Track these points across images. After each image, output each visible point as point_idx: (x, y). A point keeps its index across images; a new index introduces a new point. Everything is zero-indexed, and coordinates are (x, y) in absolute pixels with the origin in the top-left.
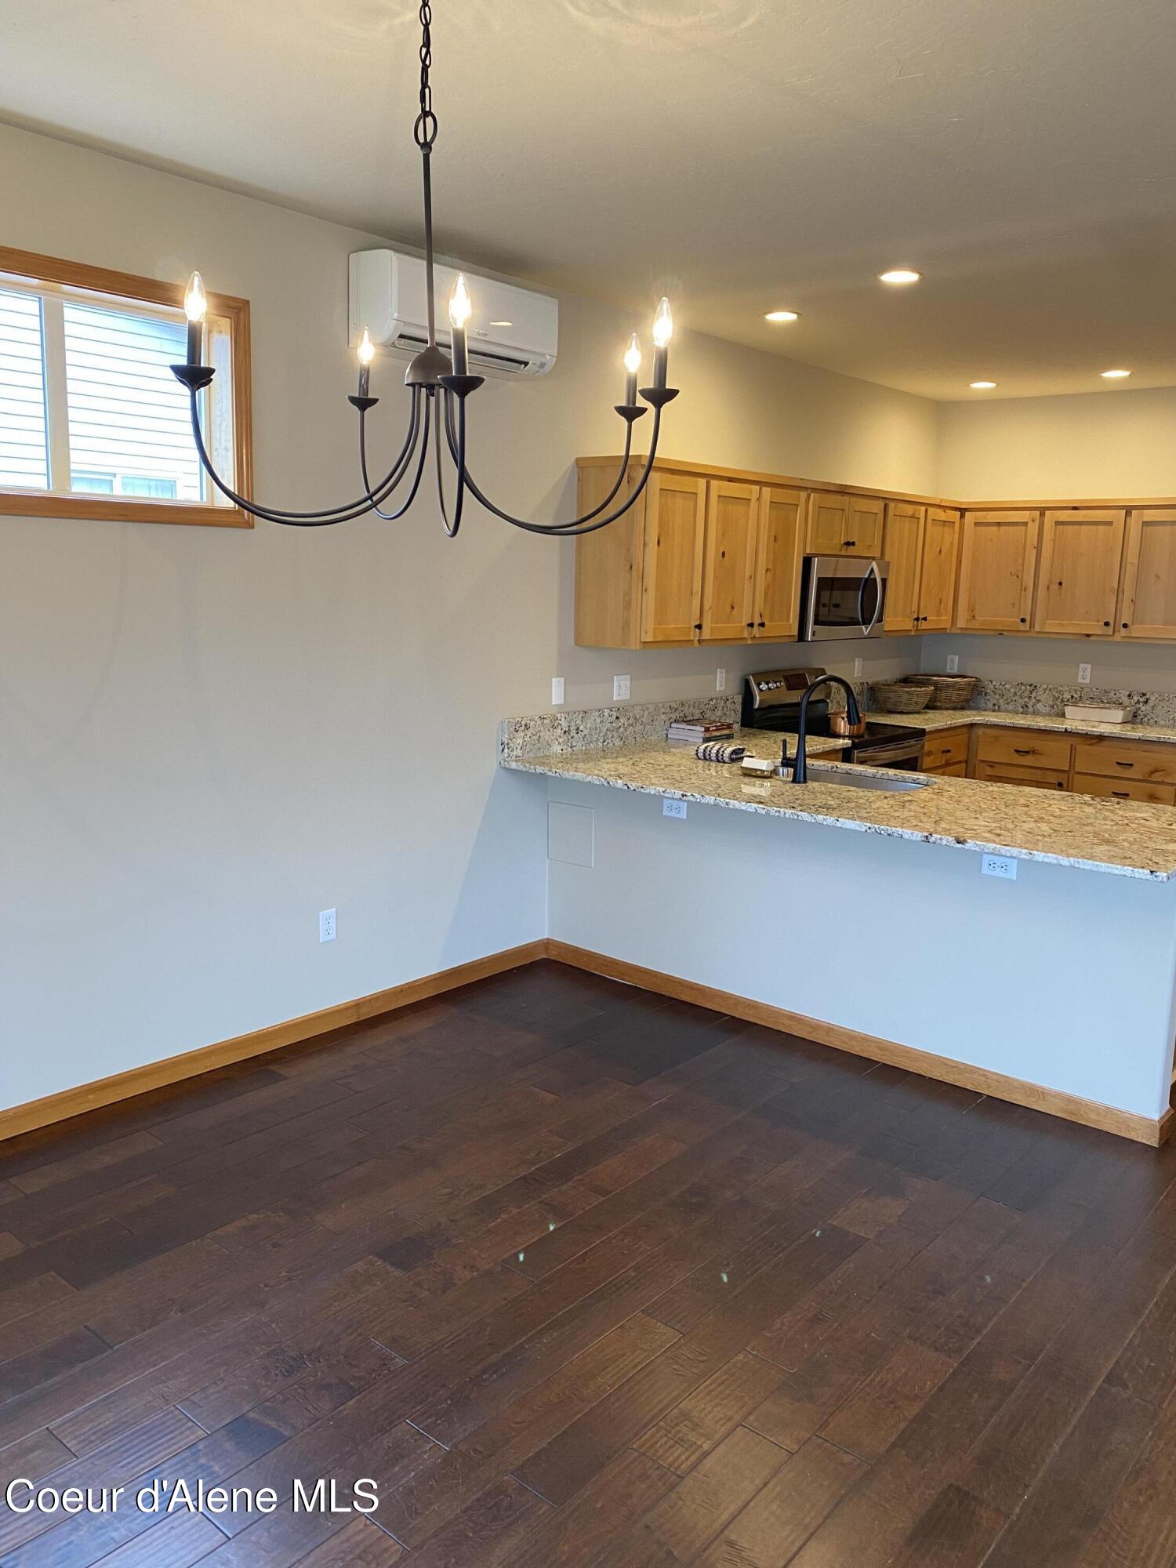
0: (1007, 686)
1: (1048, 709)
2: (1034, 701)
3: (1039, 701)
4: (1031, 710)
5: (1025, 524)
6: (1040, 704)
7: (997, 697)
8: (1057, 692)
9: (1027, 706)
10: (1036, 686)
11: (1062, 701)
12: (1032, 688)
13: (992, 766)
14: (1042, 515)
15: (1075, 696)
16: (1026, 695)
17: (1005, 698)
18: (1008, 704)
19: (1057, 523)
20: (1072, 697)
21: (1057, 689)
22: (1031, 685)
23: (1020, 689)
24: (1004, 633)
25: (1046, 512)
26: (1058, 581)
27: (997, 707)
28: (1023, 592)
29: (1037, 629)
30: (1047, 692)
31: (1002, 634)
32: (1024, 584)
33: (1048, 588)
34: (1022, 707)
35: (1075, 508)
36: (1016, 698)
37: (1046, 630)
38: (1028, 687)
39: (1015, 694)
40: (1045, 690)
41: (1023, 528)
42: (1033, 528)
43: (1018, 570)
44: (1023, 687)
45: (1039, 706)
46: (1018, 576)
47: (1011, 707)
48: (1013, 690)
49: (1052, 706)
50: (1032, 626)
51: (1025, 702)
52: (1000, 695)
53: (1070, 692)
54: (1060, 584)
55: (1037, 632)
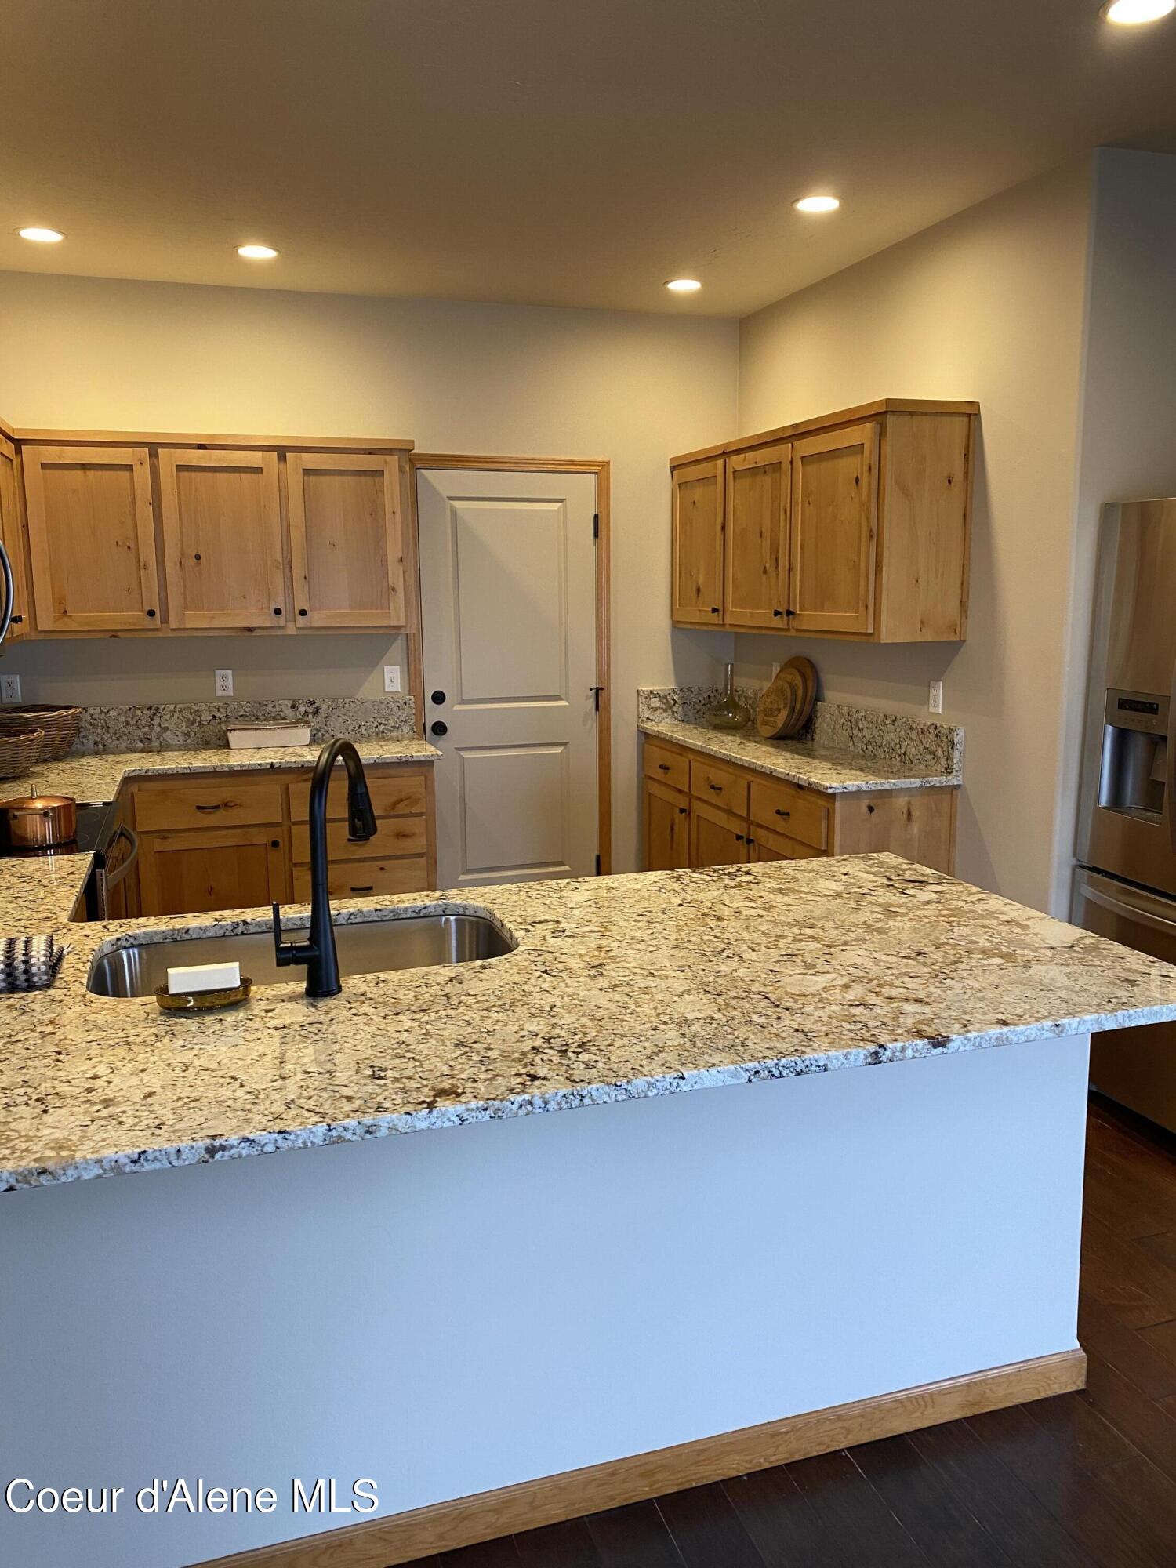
0: (113, 713)
1: (182, 738)
2: (158, 729)
3: (167, 729)
4: (155, 743)
5: (130, 468)
6: (168, 733)
7: (99, 731)
8: (191, 713)
9: (149, 739)
10: (157, 709)
11: (201, 725)
12: (152, 712)
13: (164, 838)
14: (154, 455)
15: (219, 715)
16: (144, 722)
17: (111, 731)
18: (118, 739)
19: (180, 468)
20: (214, 717)
21: (190, 708)
22: (150, 708)
23: (134, 716)
24: (119, 634)
25: (160, 450)
26: (194, 554)
27: (101, 746)
28: (142, 571)
29: (173, 625)
30: (176, 715)
31: (115, 636)
32: (141, 559)
33: (181, 563)
34: (141, 742)
35: (201, 447)
36: (130, 728)
37: (188, 626)
38: (145, 712)
39: (127, 723)
40: (172, 712)
41: (127, 474)
42: (142, 474)
43: (127, 538)
44: (139, 712)
45: (168, 736)
46: (129, 548)
47: (123, 745)
48: (122, 719)
49: (187, 734)
50: (165, 620)
51: (145, 733)
52: (103, 727)
53: (210, 711)
54: (198, 557)
55: (172, 630)
